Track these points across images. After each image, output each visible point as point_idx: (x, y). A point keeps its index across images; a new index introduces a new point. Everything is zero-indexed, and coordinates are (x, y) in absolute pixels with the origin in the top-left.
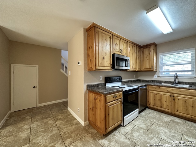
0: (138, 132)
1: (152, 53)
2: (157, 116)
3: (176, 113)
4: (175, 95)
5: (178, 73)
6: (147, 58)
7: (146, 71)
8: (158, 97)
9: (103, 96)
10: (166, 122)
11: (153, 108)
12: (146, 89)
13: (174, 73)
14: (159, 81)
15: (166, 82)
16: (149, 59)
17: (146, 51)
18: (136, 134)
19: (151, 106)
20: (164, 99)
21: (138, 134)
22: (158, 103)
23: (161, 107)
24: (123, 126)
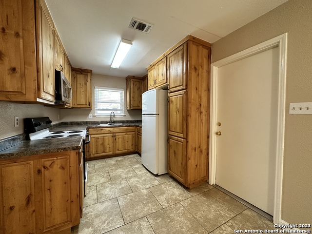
0: (105, 188)
1: (89, 83)
2: (104, 163)
3: (117, 152)
4: (116, 134)
6: (83, 89)
7: (80, 108)
8: (100, 142)
10: (115, 165)
11: (95, 157)
14: (94, 122)
15: (102, 122)
16: (86, 91)
17: (81, 78)
18: (107, 191)
19: (92, 156)
20: (107, 142)
21: (108, 190)
22: (100, 148)
23: (104, 152)
24: (85, 196)
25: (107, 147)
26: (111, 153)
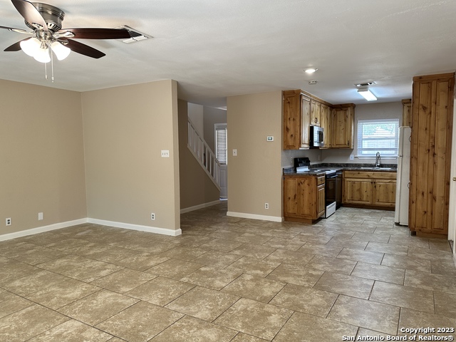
1: (349, 119)
3: (377, 203)
4: (377, 181)
5: (380, 152)
6: (342, 127)
7: (338, 148)
8: (357, 187)
9: (313, 178)
11: (350, 204)
12: (341, 177)
13: (376, 152)
14: (356, 164)
15: (365, 165)
16: (345, 129)
17: (341, 114)
19: (347, 201)
20: (364, 188)
22: (357, 195)
23: (360, 200)
24: (326, 218)
25: (365, 194)
26: (369, 203)
